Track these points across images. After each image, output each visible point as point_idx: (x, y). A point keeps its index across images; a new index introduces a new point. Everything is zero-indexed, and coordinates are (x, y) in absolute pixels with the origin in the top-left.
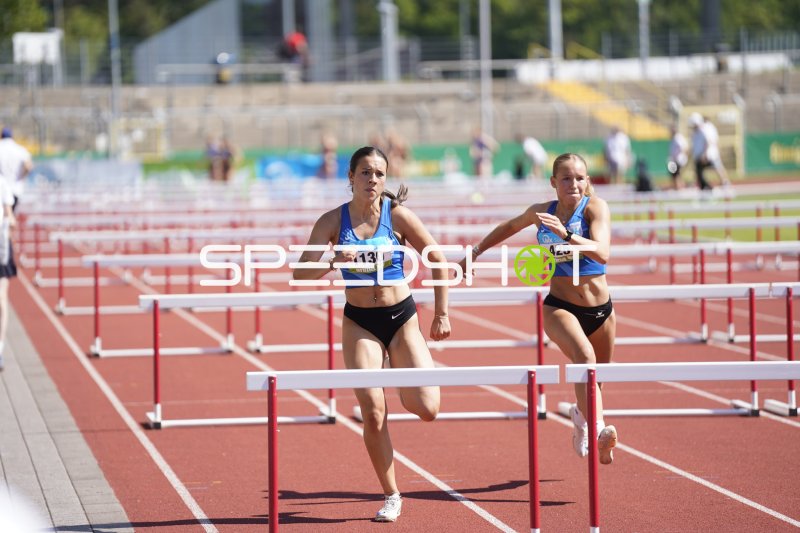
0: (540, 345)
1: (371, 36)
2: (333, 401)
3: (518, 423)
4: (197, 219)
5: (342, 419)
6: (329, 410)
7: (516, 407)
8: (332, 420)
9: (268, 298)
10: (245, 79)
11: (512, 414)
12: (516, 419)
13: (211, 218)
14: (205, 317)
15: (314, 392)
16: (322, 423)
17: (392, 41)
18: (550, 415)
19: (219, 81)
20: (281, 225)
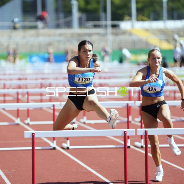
0: (128, 122)
1: (68, 12)
2: (55, 142)
3: (120, 149)
4: (7, 77)
5: (58, 148)
6: (53, 145)
7: (120, 144)
8: (54, 148)
9: (32, 105)
10: (24, 28)
11: (118, 146)
12: (120, 148)
13: (12, 77)
14: (10, 112)
15: (48, 138)
16: (51, 149)
17: (76, 14)
18: (132, 147)
19: (15, 28)
20: (36, 79)
